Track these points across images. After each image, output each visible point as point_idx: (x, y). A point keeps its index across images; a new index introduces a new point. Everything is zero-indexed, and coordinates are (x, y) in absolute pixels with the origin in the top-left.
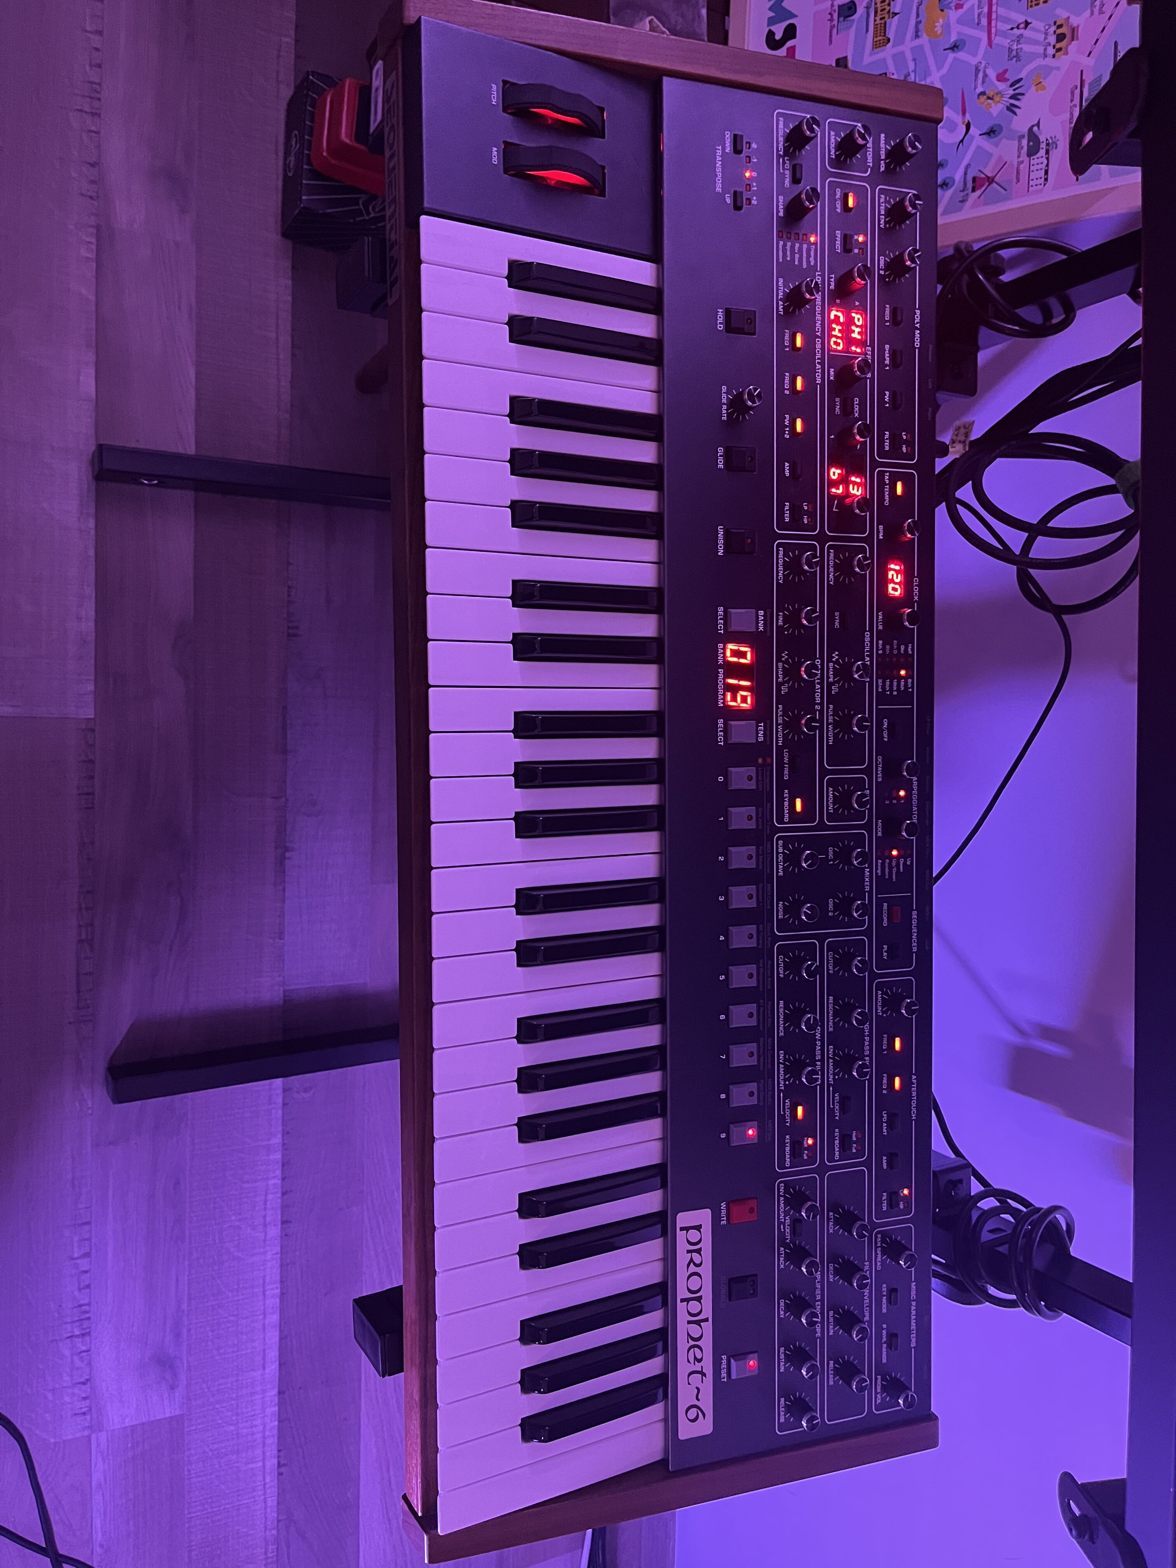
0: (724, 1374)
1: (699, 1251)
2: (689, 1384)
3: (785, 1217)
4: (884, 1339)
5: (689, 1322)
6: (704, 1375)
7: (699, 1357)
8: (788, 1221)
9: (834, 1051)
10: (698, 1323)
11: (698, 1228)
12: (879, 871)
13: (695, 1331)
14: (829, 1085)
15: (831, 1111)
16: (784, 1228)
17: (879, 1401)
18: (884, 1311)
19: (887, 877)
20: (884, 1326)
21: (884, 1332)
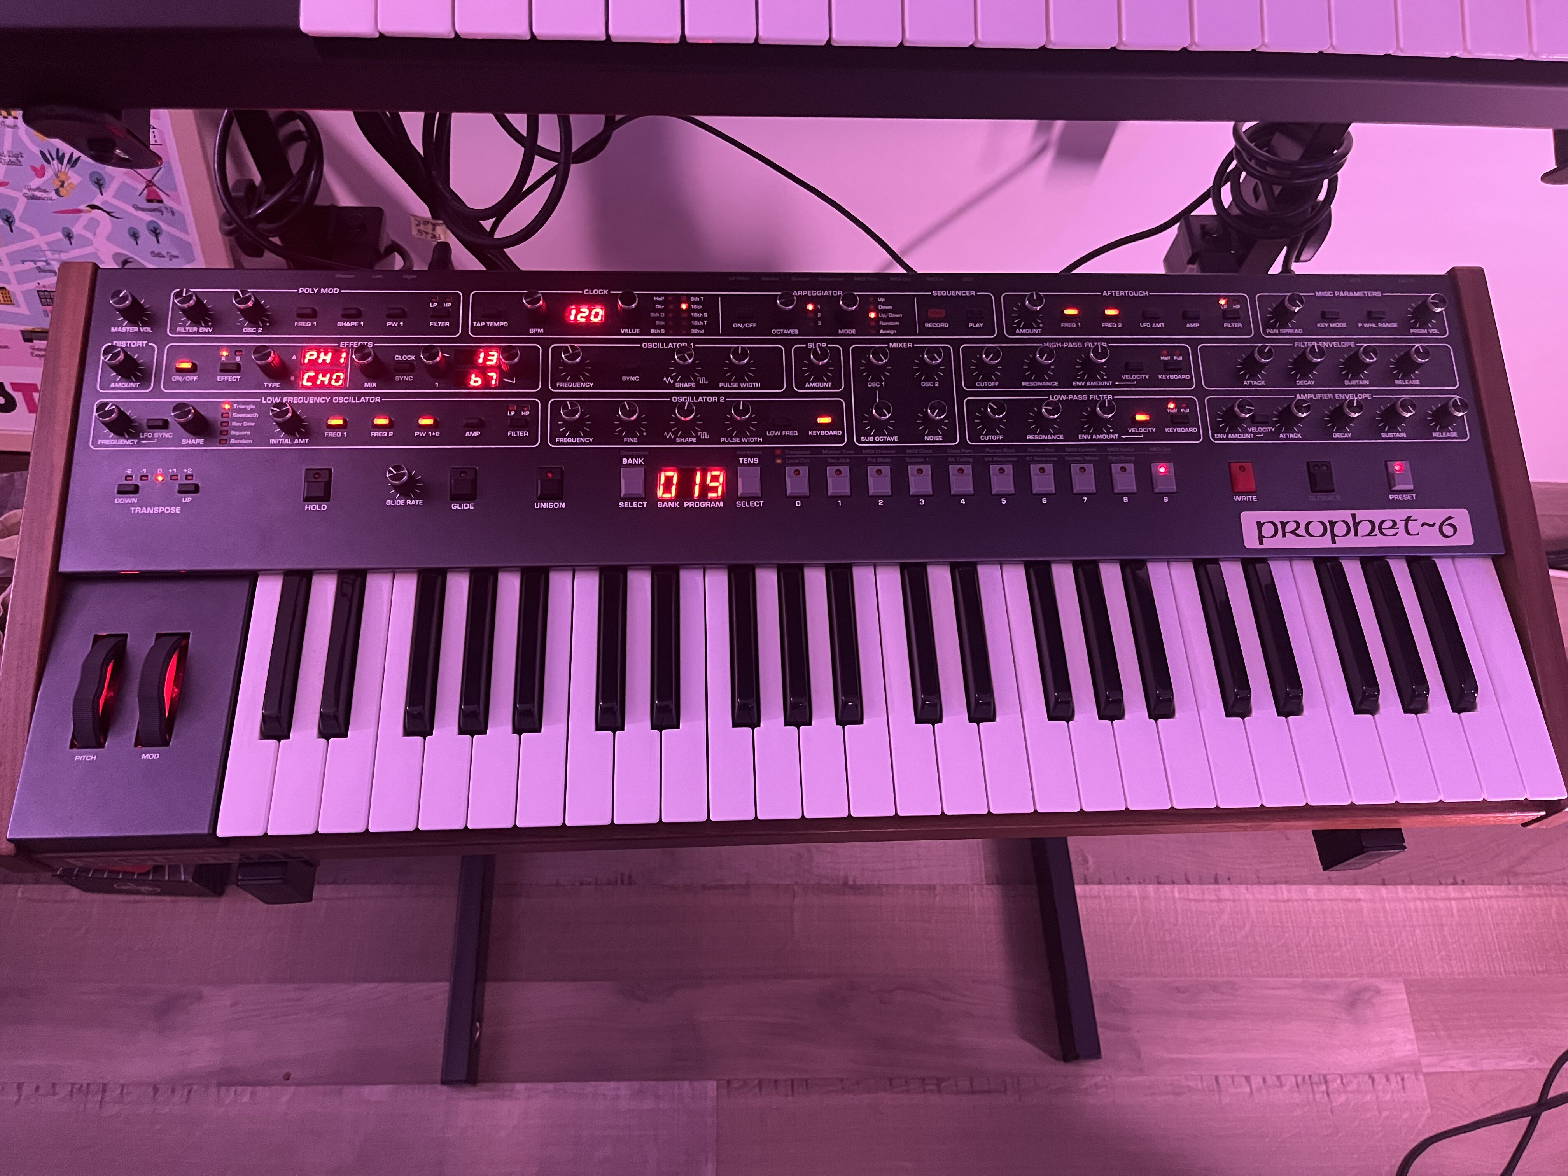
0: (1408, 497)
1: (1284, 525)
2: (1418, 534)
3: (1249, 433)
4: (1374, 325)
5: (1356, 534)
6: (1409, 519)
7: (1390, 524)
8: (1253, 429)
9: (1079, 380)
10: (1356, 525)
11: (1260, 525)
12: (892, 332)
13: (1365, 528)
14: (1114, 386)
15: (1140, 383)
16: (1260, 433)
17: (1437, 331)
18: (1344, 325)
19: (898, 323)
20: (1360, 325)
21: (1366, 325)
